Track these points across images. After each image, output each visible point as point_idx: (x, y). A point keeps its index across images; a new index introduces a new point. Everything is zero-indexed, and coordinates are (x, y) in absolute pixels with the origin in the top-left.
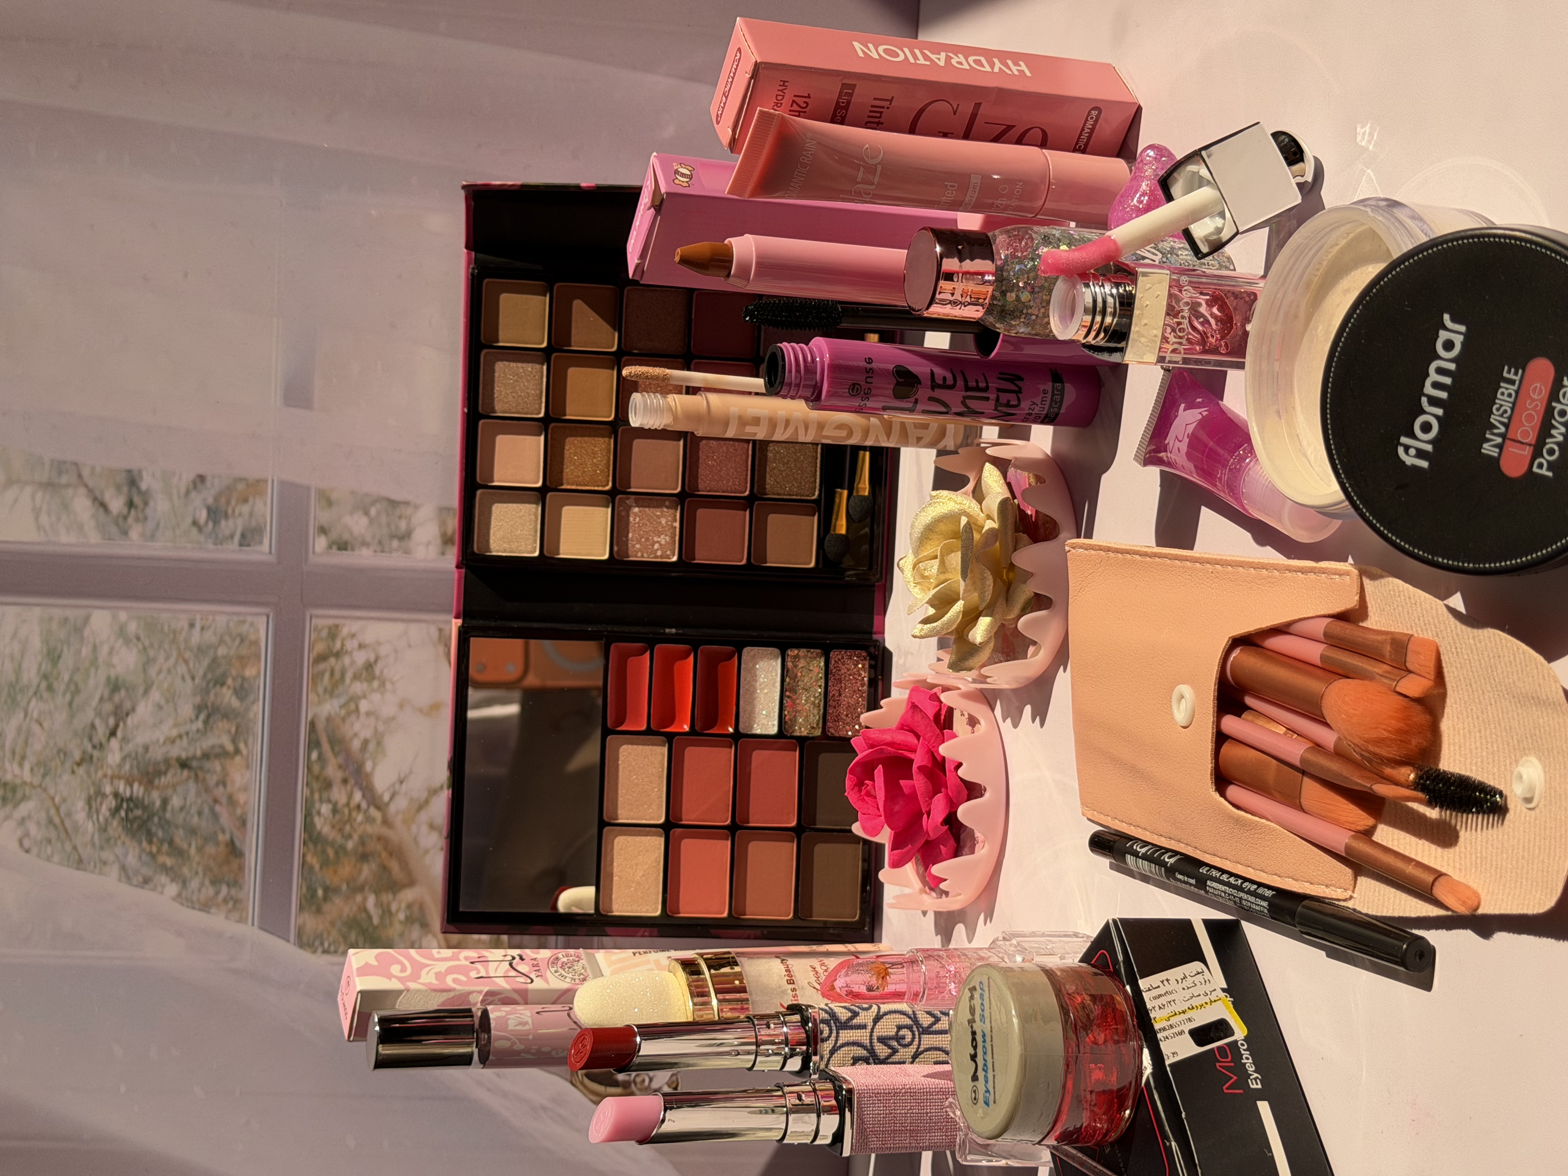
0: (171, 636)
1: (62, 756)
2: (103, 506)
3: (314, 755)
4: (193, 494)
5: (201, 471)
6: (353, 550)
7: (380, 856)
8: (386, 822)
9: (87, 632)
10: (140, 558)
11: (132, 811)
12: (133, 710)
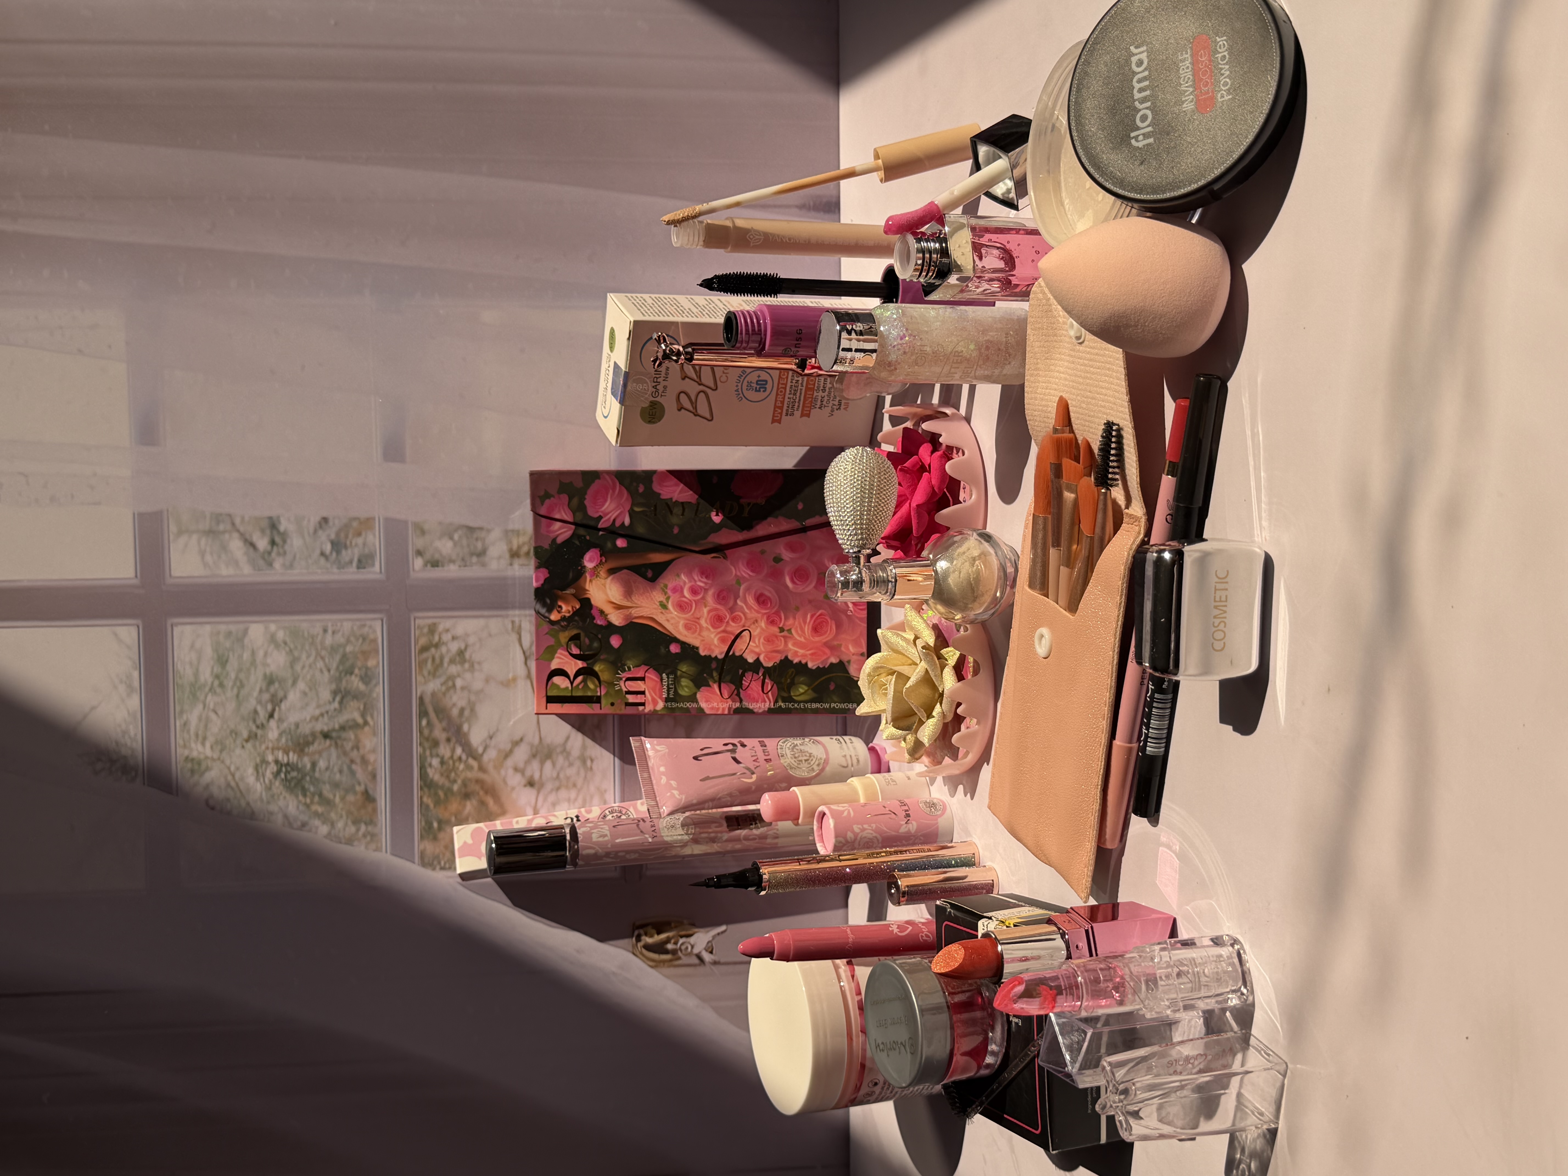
0: (310, 640)
1: (234, 735)
2: (253, 545)
3: (424, 722)
4: (320, 532)
5: (325, 515)
6: (443, 566)
7: (478, 794)
8: (482, 769)
9: (246, 641)
10: (282, 583)
11: (289, 773)
12: (285, 697)
